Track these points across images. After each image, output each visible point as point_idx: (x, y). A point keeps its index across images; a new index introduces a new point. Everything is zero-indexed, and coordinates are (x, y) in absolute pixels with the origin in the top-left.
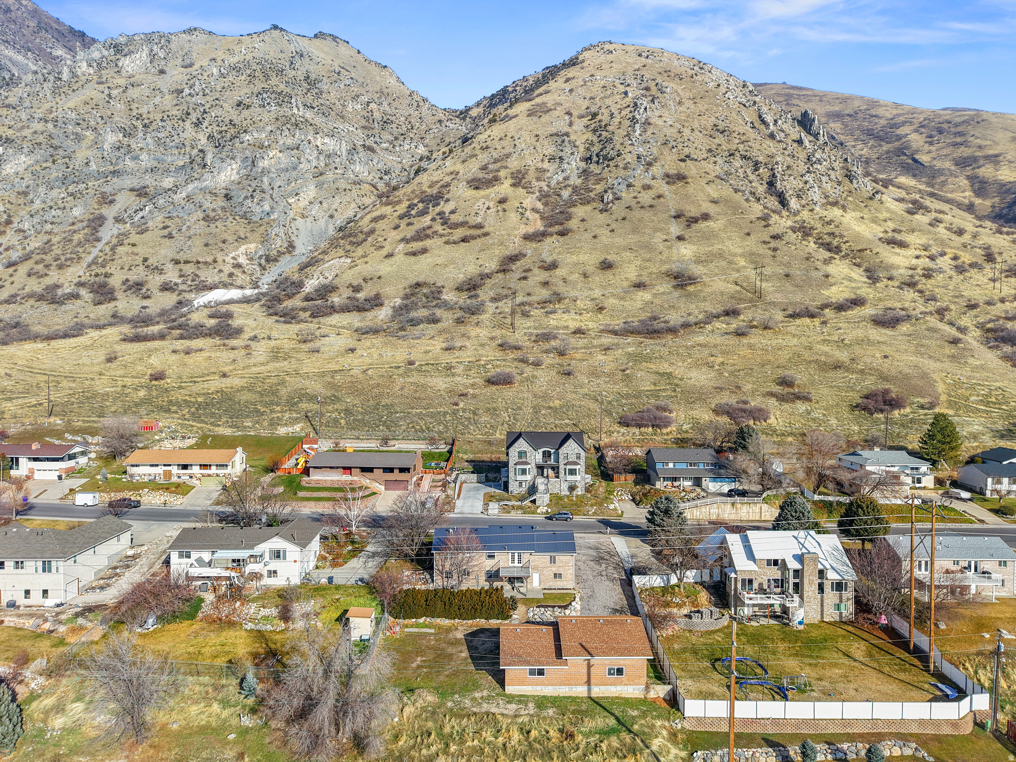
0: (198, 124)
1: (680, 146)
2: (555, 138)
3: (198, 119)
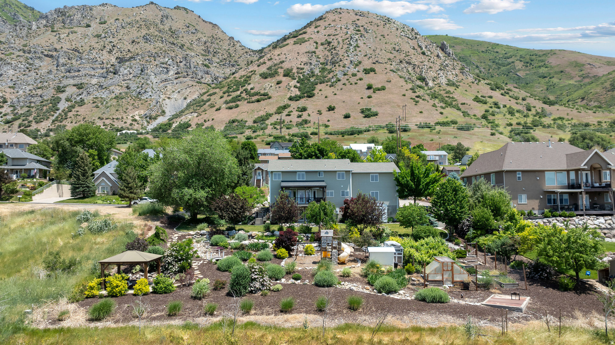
0: (110, 52)
1: (373, 57)
2: (308, 54)
3: (110, 49)
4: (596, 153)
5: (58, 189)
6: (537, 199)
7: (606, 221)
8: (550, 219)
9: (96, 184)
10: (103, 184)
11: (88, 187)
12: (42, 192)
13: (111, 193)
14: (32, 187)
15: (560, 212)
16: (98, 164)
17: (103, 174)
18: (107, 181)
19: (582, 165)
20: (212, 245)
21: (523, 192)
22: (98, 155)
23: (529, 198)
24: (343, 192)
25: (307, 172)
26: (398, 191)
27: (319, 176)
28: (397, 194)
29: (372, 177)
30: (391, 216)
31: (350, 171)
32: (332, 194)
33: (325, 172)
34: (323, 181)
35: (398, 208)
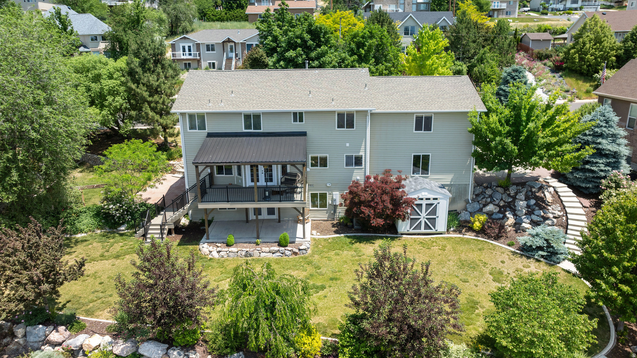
24: (349, 158)
25: (265, 113)
26: (476, 154)
27: (295, 120)
28: (473, 160)
29: (419, 120)
30: (454, 208)
31: (366, 111)
32: (323, 162)
33: (308, 112)
34: (304, 134)
35: (470, 189)
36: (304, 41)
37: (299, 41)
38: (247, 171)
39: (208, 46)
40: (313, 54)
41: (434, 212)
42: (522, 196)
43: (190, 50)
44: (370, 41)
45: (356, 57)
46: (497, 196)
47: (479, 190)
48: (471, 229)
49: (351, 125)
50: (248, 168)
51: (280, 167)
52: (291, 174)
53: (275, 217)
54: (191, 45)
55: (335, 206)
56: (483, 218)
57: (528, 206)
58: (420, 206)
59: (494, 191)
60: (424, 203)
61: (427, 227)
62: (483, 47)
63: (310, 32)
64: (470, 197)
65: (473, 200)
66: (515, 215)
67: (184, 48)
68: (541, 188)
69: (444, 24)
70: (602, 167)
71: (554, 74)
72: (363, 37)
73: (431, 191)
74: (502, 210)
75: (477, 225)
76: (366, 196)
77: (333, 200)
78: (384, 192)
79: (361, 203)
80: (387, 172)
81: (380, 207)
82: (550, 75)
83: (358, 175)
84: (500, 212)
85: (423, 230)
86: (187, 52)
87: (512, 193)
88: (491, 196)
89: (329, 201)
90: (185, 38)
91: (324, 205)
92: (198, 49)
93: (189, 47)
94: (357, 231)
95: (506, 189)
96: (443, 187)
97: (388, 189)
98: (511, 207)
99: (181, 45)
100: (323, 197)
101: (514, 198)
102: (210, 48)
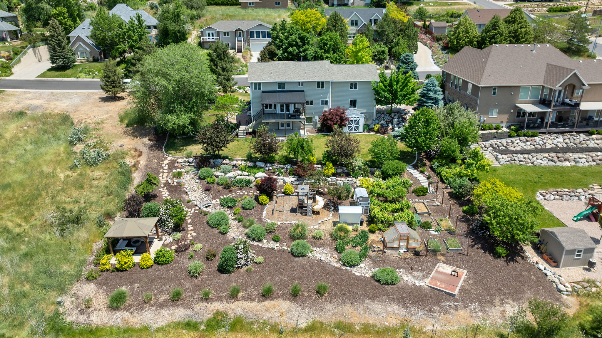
4: (575, 73)
5: (35, 53)
6: (506, 113)
7: (564, 139)
8: (513, 139)
9: (74, 49)
10: (81, 49)
11: (66, 58)
12: (19, 61)
13: (91, 59)
14: (7, 56)
15: (525, 131)
16: (70, 22)
17: (79, 39)
18: (84, 46)
19: (557, 87)
20: (200, 178)
21: (495, 106)
22: (68, 12)
23: (499, 113)
24: (322, 101)
25: (286, 82)
26: (376, 99)
27: (299, 85)
28: (375, 102)
29: (352, 84)
30: (367, 123)
31: (329, 81)
32: (311, 103)
33: (305, 82)
34: (303, 91)
35: (374, 115)
36: (297, 43)
37: (294, 43)
38: (279, 107)
39: (225, 33)
40: (301, 49)
41: (358, 123)
42: (396, 117)
43: (213, 36)
44: (330, 43)
45: (323, 50)
46: (386, 117)
47: (378, 115)
48: (374, 131)
49: (323, 87)
50: (279, 105)
51: (293, 105)
52: (297, 108)
53: (290, 127)
54: (214, 32)
55: (316, 123)
56: (378, 126)
57: (398, 121)
58: (352, 121)
59: (385, 115)
60: (354, 119)
61: (355, 130)
62: (399, 35)
63: (299, 38)
64: (374, 118)
65: (376, 119)
66: (392, 125)
67: (209, 34)
68: (406, 114)
69: (376, 18)
70: (430, 104)
71: (443, 52)
72: (327, 40)
73: (357, 114)
74: (387, 123)
75: (376, 129)
76: (329, 117)
77: (315, 120)
78: (337, 115)
79: (328, 119)
80: (339, 107)
81: (335, 121)
82: (441, 52)
83: (326, 109)
84: (386, 124)
85: (353, 131)
86: (211, 37)
87: (392, 116)
88: (383, 118)
89: (313, 120)
90: (210, 28)
91: (311, 122)
92: (218, 35)
93: (212, 34)
94: (326, 132)
95: (390, 114)
96: (362, 113)
97: (339, 114)
98: (391, 122)
99: (207, 32)
100: (311, 118)
101: (393, 118)
102: (226, 34)
